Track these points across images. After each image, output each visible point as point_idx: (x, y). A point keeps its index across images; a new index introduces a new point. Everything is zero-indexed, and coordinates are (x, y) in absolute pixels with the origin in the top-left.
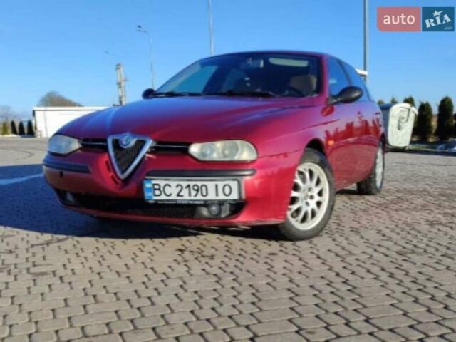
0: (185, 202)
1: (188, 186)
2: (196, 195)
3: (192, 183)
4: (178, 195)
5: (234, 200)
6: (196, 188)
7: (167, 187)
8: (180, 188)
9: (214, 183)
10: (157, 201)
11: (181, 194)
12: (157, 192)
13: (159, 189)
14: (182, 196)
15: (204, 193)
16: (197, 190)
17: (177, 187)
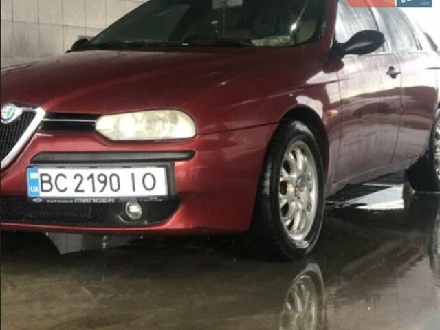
0: (87, 201)
1: (92, 176)
2: (102, 191)
3: (96, 172)
4: (77, 190)
5: (160, 197)
6: (102, 178)
7: (61, 178)
8: (79, 179)
9: (129, 171)
10: (45, 199)
11: (80, 189)
12: (46, 186)
13: (49, 182)
14: (82, 191)
15: (115, 187)
16: (105, 182)
17: (75, 177)
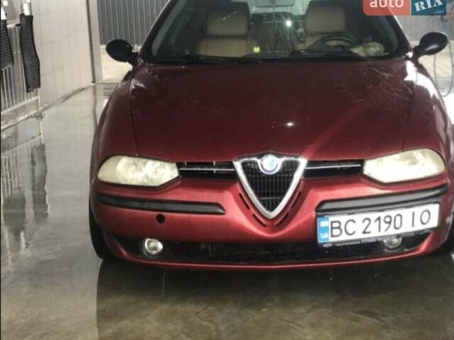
0: (373, 240)
1: (378, 219)
2: (387, 230)
3: (382, 215)
4: (364, 232)
5: (432, 229)
6: (388, 219)
7: (351, 223)
9: (411, 210)
10: (334, 243)
11: (367, 231)
12: (336, 232)
13: (339, 228)
14: (369, 233)
15: (398, 225)
16: (390, 223)
17: (364, 221)
